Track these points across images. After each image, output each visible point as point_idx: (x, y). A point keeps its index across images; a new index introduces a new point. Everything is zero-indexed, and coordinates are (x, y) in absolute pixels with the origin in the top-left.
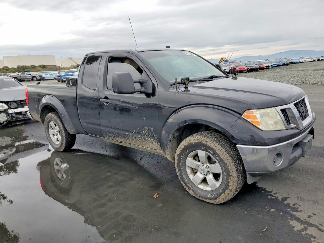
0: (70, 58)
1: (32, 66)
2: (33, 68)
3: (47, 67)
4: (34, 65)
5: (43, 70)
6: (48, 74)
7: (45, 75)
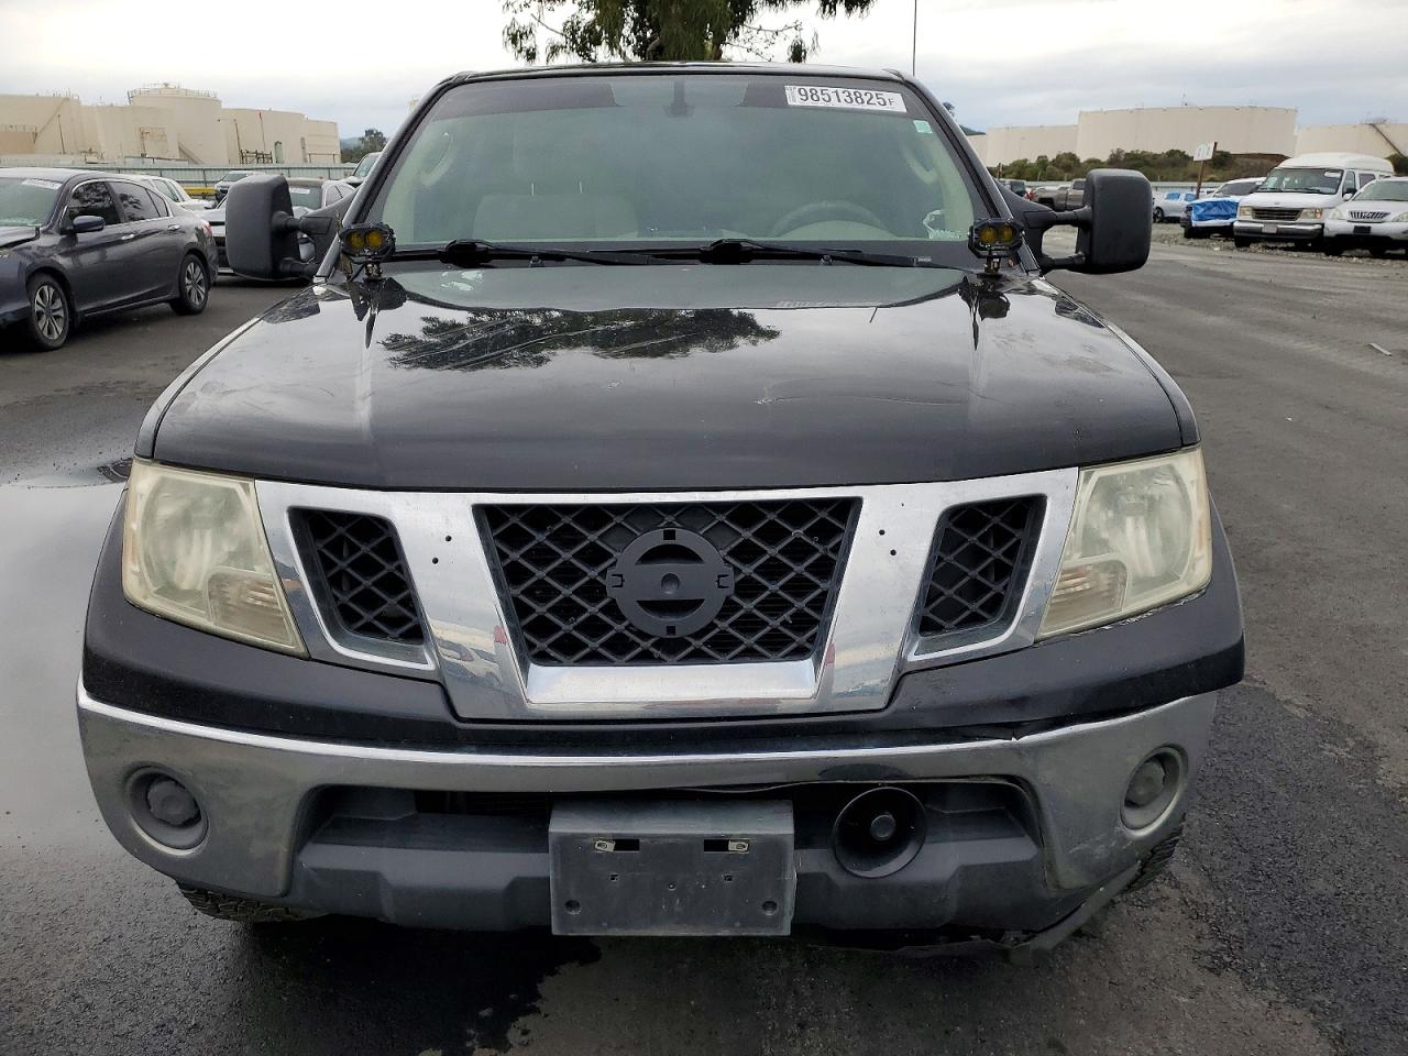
0: (1373, 125)
1: (1172, 153)
2: (1174, 165)
3: (1238, 160)
4: (1178, 151)
5: (1212, 176)
6: (1183, 196)
7: (1171, 197)
